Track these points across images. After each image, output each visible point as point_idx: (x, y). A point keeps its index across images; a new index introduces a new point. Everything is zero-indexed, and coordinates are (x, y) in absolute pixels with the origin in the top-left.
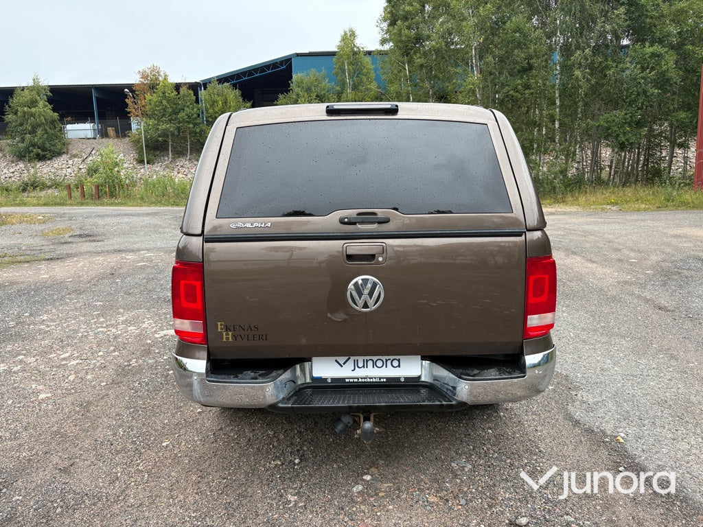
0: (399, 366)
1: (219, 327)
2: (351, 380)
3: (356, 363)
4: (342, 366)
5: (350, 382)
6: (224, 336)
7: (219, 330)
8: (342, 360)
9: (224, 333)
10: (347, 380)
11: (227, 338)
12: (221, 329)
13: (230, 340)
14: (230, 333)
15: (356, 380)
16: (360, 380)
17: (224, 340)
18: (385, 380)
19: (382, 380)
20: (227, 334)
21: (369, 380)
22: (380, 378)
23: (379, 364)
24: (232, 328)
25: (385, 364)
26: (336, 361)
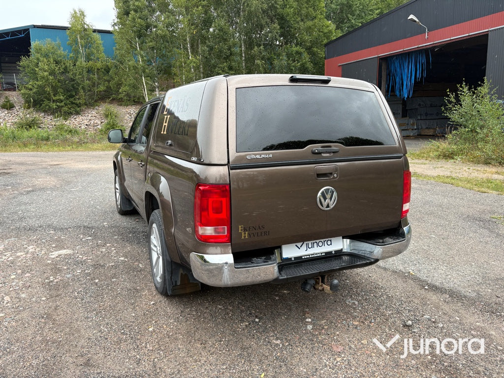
0: (331, 244)
1: (240, 229)
2: (306, 257)
3: (307, 245)
4: (299, 249)
5: (305, 258)
6: (243, 235)
7: (240, 231)
8: (299, 244)
9: (243, 233)
10: (303, 257)
11: (245, 237)
12: (241, 230)
13: (247, 237)
14: (247, 233)
15: (308, 257)
16: (311, 256)
17: (243, 238)
18: (324, 254)
19: (323, 254)
20: (245, 234)
21: (315, 255)
22: (321, 254)
23: (320, 244)
24: (248, 229)
25: (323, 244)
26: (296, 246)
